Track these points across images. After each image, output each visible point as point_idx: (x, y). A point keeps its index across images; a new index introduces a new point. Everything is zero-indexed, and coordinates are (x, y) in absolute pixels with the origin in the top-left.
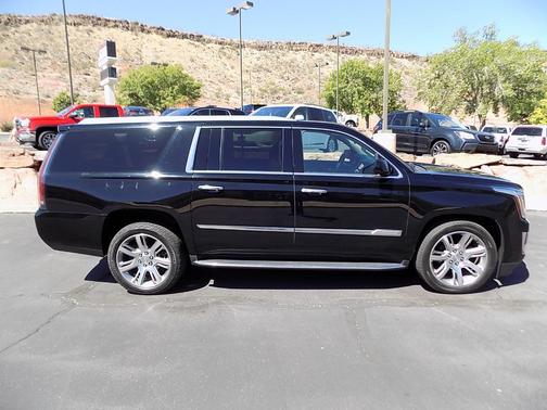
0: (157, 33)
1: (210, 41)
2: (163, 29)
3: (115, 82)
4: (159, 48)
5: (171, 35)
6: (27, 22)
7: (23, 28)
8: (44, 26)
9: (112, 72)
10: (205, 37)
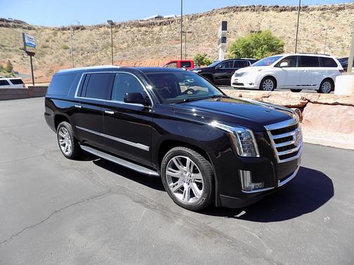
0: (273, 10)
1: (313, 9)
2: (278, 7)
3: (225, 46)
4: (273, 20)
5: (283, 9)
6: (201, 16)
7: (198, 20)
8: (208, 17)
9: (224, 40)
10: (310, 7)
